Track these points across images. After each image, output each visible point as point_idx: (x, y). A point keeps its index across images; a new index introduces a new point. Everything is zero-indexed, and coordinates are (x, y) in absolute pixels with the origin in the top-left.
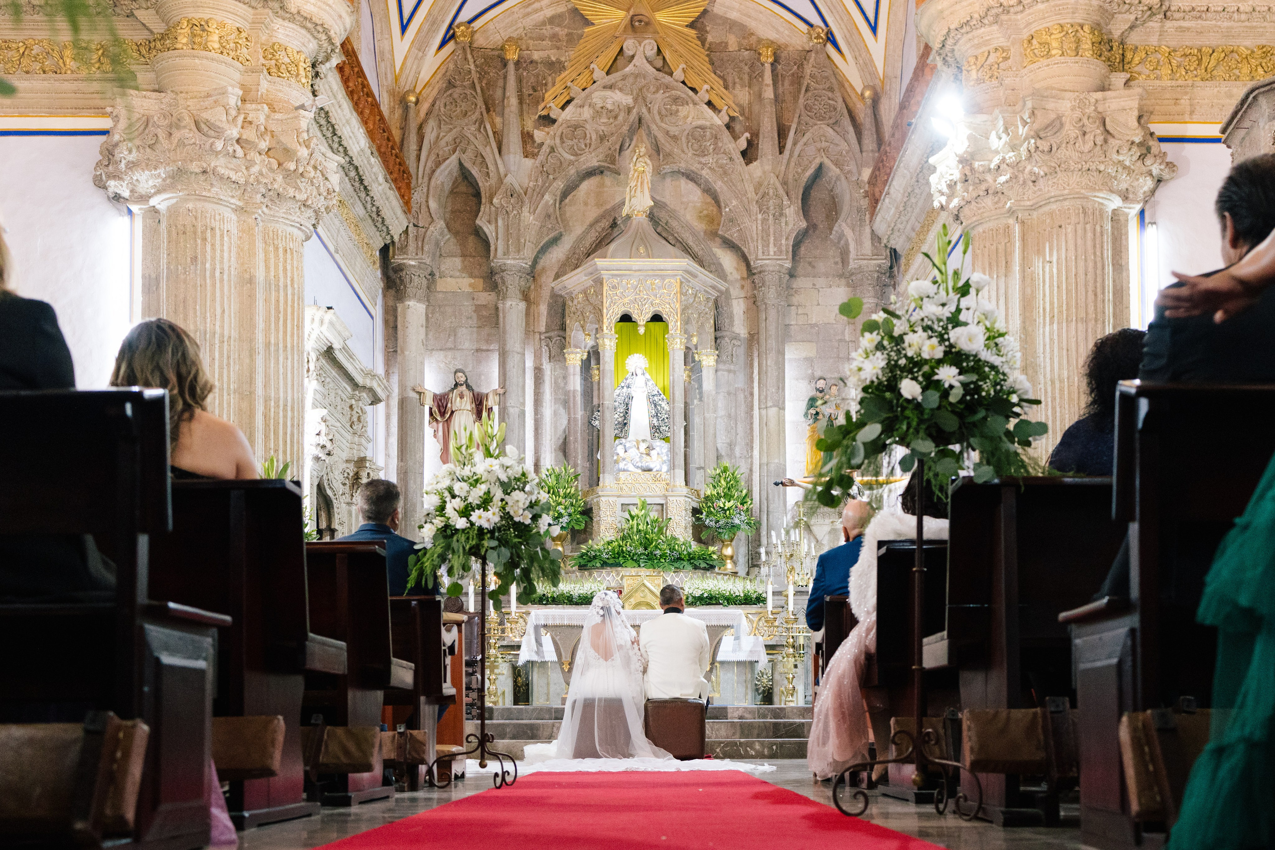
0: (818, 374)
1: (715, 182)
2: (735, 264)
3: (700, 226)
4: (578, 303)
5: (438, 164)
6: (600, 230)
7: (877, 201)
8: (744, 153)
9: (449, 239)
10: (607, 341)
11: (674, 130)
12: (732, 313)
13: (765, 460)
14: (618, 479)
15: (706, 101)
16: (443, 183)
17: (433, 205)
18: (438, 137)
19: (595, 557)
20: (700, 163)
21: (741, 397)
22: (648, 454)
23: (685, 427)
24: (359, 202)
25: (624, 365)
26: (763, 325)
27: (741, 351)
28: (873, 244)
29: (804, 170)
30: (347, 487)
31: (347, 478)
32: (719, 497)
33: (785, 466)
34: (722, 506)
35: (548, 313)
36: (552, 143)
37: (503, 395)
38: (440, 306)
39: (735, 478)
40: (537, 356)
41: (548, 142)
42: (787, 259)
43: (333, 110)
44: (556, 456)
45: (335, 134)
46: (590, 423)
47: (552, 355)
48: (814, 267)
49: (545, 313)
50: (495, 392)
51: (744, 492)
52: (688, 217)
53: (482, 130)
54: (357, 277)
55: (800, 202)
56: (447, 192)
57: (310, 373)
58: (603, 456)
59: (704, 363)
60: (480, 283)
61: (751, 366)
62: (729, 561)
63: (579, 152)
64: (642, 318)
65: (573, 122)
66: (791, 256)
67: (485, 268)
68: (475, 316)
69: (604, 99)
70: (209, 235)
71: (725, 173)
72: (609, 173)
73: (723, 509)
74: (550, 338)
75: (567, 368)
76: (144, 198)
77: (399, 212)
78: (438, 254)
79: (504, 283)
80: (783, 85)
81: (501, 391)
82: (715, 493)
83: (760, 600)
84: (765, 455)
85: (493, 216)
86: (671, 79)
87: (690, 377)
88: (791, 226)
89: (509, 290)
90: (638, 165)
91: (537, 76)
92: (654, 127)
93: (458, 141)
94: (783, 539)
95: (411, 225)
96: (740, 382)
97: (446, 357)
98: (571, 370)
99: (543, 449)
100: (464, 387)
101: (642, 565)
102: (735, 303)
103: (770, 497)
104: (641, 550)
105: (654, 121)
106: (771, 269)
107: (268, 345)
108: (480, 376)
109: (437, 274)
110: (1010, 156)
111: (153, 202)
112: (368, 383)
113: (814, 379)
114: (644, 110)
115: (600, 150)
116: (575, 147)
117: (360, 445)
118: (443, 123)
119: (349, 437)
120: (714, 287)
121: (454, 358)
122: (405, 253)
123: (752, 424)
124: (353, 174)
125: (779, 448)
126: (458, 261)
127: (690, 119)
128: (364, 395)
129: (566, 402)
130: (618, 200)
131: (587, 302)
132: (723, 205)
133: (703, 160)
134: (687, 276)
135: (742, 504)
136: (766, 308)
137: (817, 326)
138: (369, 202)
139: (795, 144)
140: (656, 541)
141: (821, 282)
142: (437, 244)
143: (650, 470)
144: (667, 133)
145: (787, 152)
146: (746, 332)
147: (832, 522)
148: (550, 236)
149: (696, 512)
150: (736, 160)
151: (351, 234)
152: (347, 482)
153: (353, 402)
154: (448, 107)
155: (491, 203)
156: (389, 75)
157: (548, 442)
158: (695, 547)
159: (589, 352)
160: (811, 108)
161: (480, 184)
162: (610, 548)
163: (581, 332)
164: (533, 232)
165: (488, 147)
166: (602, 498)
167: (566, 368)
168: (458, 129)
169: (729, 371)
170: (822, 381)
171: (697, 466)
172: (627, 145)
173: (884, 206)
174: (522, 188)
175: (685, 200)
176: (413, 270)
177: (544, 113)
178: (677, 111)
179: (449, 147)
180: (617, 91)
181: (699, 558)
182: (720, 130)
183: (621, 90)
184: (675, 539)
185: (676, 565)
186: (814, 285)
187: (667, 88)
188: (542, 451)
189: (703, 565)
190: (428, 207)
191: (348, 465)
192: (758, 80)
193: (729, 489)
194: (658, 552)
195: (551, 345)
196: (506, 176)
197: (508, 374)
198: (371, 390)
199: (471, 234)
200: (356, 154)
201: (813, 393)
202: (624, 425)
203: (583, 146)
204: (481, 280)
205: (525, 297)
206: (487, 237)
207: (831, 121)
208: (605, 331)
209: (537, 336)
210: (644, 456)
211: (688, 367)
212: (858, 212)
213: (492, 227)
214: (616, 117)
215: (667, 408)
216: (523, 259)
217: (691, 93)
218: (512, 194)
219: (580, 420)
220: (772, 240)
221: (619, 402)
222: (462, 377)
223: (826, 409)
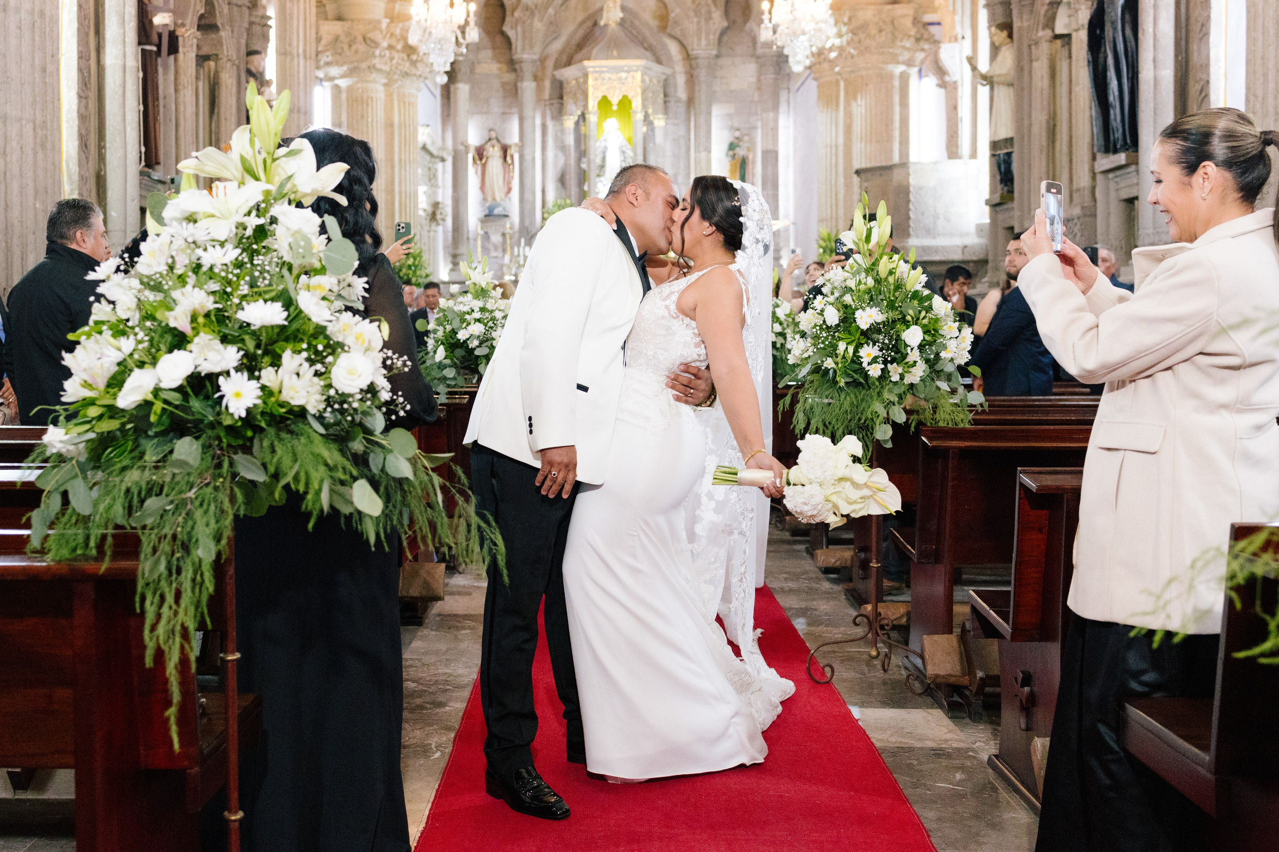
2: (678, 53)
3: (654, 23)
4: (572, 86)
6: (586, 28)
9: (483, 37)
10: (591, 112)
12: (676, 86)
21: (682, 142)
25: (602, 128)
26: (697, 92)
27: (682, 109)
30: (428, 221)
31: (428, 215)
35: (551, 89)
37: (521, 148)
38: (478, 84)
40: (544, 117)
42: (714, 48)
44: (557, 185)
46: (579, 166)
47: (554, 117)
48: (732, 50)
49: (549, 88)
50: (516, 145)
52: (646, 17)
55: (723, 9)
59: (657, 124)
60: (504, 67)
64: (615, 100)
66: (716, 46)
67: (508, 58)
68: (501, 89)
70: (370, 101)
74: (552, 104)
75: (564, 126)
76: (332, 79)
79: (521, 69)
81: (520, 144)
85: (514, 25)
87: (647, 130)
88: (716, 26)
89: (525, 74)
96: (682, 132)
97: (482, 119)
98: (567, 129)
99: (548, 180)
100: (495, 141)
102: (678, 76)
106: (703, 56)
107: (400, 160)
108: (506, 134)
109: (477, 64)
110: (837, 42)
111: (337, 82)
113: (732, 129)
117: (435, 192)
120: (664, 73)
121: (488, 120)
123: (689, 160)
126: (489, 53)
129: (563, 148)
130: (598, 6)
131: (577, 87)
132: (670, 11)
134: (646, 71)
136: (699, 81)
137: (735, 92)
141: (738, 60)
146: (686, 96)
148: (552, 35)
152: (427, 217)
153: (431, 165)
155: (513, 15)
157: (551, 176)
159: (579, 117)
161: (505, 2)
163: (573, 103)
164: (541, 35)
169: (674, 124)
170: (738, 131)
174: (533, 4)
175: (644, 5)
186: (733, 62)
191: (428, 207)
195: (553, 108)
197: (525, 131)
199: (499, 35)
201: (732, 139)
202: (602, 166)
204: (505, 65)
205: (536, 78)
206: (510, 38)
208: (590, 107)
209: (544, 104)
211: (646, 124)
213: (513, 32)
215: (632, 153)
216: (535, 53)
218: (527, 8)
219: (572, 161)
220: (703, 36)
221: (599, 151)
222: (493, 135)
223: (740, 152)
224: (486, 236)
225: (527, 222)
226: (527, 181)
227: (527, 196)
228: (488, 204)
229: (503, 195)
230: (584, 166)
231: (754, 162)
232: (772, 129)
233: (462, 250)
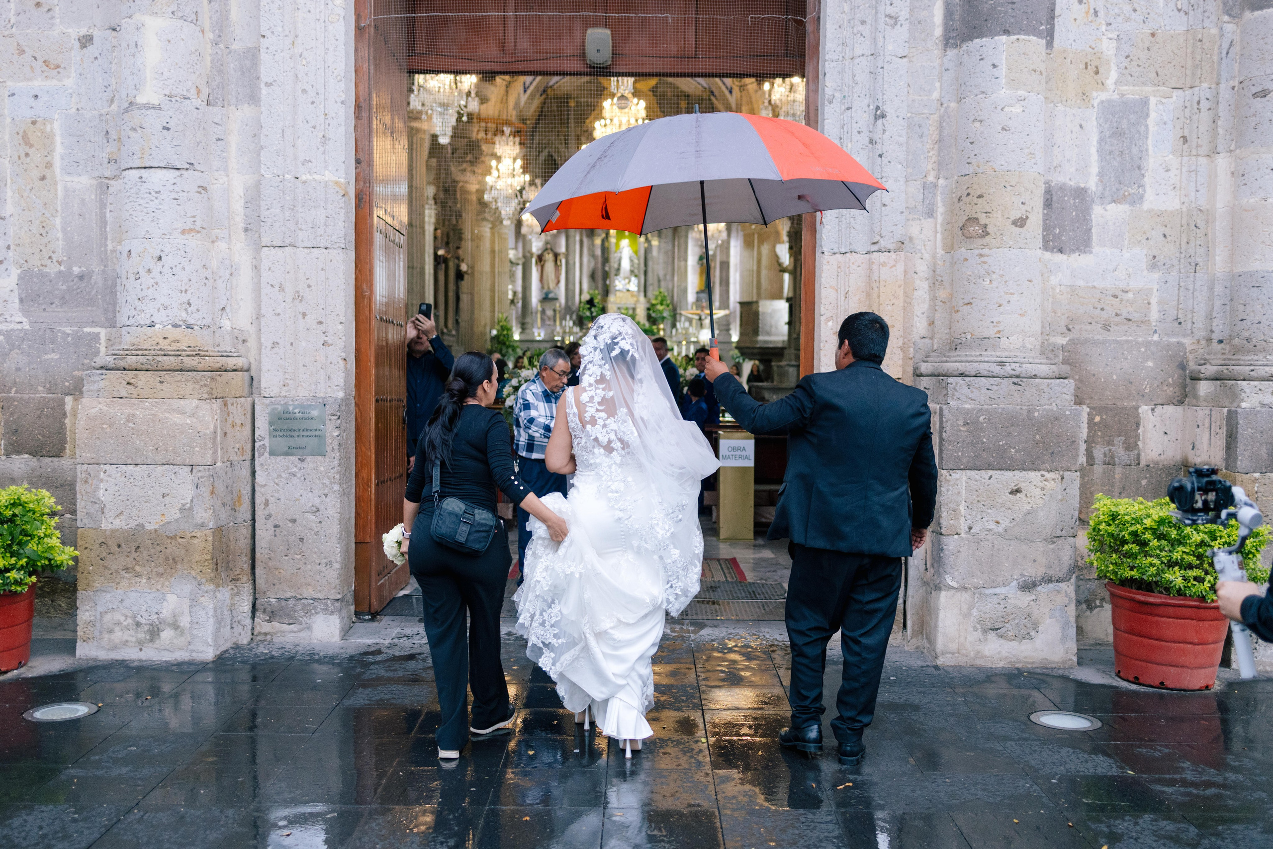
13: (679, 284)
21: (670, 254)
22: (629, 283)
23: (645, 271)
25: (619, 243)
32: (658, 304)
33: (687, 286)
34: (659, 308)
37: (567, 256)
39: (666, 295)
40: (581, 235)
44: (588, 279)
46: (604, 266)
50: (563, 254)
51: (669, 301)
59: (653, 244)
61: (674, 243)
81: (566, 253)
82: (656, 302)
87: (647, 250)
96: (670, 247)
98: (596, 244)
99: (583, 278)
100: (550, 250)
103: (681, 300)
121: (546, 236)
123: (674, 266)
125: (685, 279)
129: (592, 255)
135: (668, 306)
143: (629, 291)
149: (649, 309)
157: (585, 273)
166: (609, 305)
167: (593, 244)
169: (665, 242)
171: (649, 289)
193: (663, 300)
195: (587, 234)
197: (569, 244)
202: (618, 269)
210: (627, 284)
215: (637, 262)
219: (600, 266)
221: (617, 259)
222: (549, 246)
224: (543, 312)
225: (570, 303)
226: (571, 277)
227: (570, 286)
228: (545, 291)
229: (555, 287)
230: (607, 269)
231: (715, 268)
233: (528, 320)
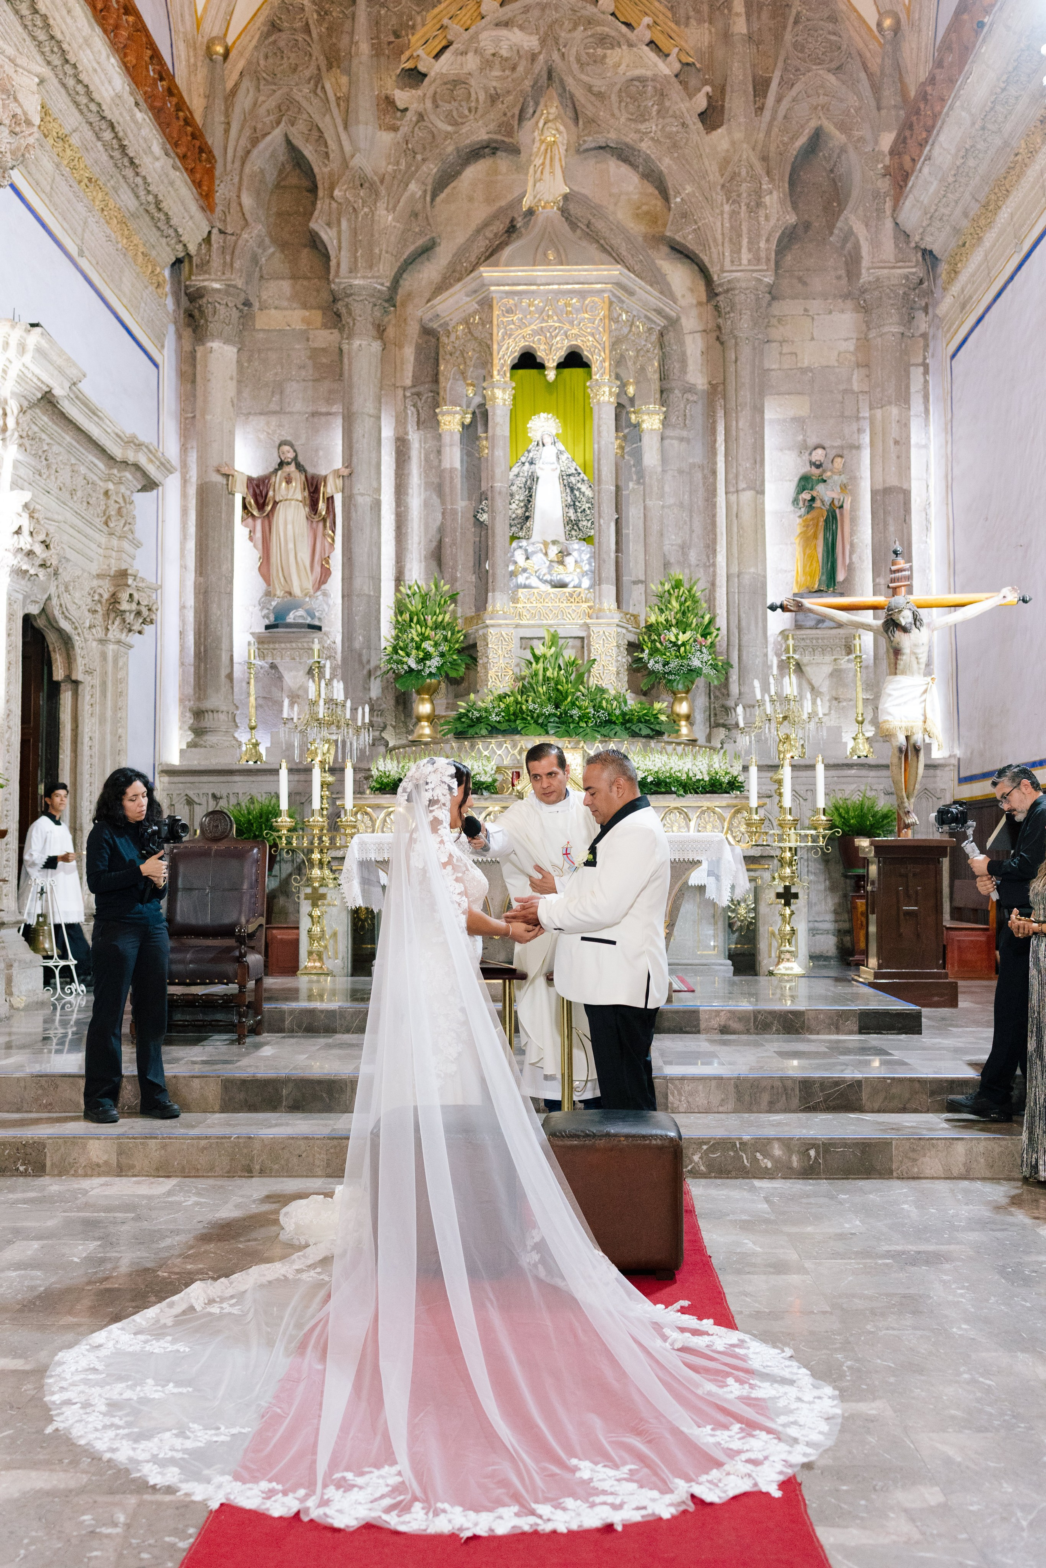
0: (813, 441)
1: (660, 160)
2: (688, 283)
4: (457, 338)
5: (255, 142)
6: (491, 236)
7: (906, 177)
8: (702, 115)
9: (273, 254)
10: (498, 393)
11: (599, 85)
12: (684, 353)
13: (735, 570)
14: (515, 600)
15: (647, 40)
16: (262, 171)
17: (247, 201)
18: (255, 104)
19: (479, 720)
20: (637, 131)
21: (698, 476)
22: (561, 563)
23: (617, 521)
24: (125, 186)
25: (525, 431)
26: (732, 369)
27: (697, 411)
28: (897, 246)
29: (793, 139)
30: (99, 616)
31: (100, 601)
32: (668, 626)
33: (765, 577)
34: (673, 639)
35: (416, 359)
36: (421, 108)
37: (348, 477)
38: (259, 351)
39: (693, 597)
40: (400, 422)
41: (414, 107)
42: (767, 270)
43: (58, 17)
44: (427, 567)
45: (67, 61)
46: (475, 516)
47: (422, 419)
48: (805, 284)
49: (412, 359)
50: (338, 473)
51: (707, 618)
52: (620, 216)
53: (319, 91)
54: (125, 301)
55: (787, 185)
56: (270, 186)
57: (8, 433)
58: (493, 566)
59: (644, 426)
60: (317, 316)
61: (713, 431)
62: (683, 723)
63: (460, 120)
64: (551, 358)
65: (451, 78)
66: (773, 266)
67: (325, 295)
68: (309, 363)
69: (497, 41)
71: (675, 145)
72: (504, 154)
73: (675, 644)
74: (418, 394)
75: (440, 435)
77: (194, 207)
78: (257, 275)
79: (350, 313)
80: (759, 18)
81: (346, 472)
82: (662, 619)
83: (734, 786)
84: (736, 562)
85: (334, 217)
86: (595, 10)
87: (622, 448)
88: (773, 222)
89: (358, 324)
90: (546, 133)
91: (400, 15)
92: (570, 81)
93: (284, 108)
94: (773, 693)
95: (215, 231)
96: (698, 456)
97: (268, 423)
98: (446, 439)
99: (409, 555)
100: (292, 467)
101: (552, 732)
102: (688, 339)
103: (744, 623)
104: (549, 709)
105: (571, 72)
106: (744, 285)
108: (317, 451)
109: (256, 305)
112: (131, 456)
113: (805, 448)
114: (556, 56)
115: (492, 116)
116: (455, 113)
117: (120, 551)
118: (262, 82)
119: (103, 539)
120: (659, 312)
121: (280, 426)
122: (206, 272)
123: (714, 516)
124: (108, 135)
125: (756, 551)
126: (286, 286)
127: (623, 67)
128: (128, 475)
129: (440, 487)
130: (517, 189)
131: (469, 336)
132: (671, 193)
133: (642, 127)
134: (620, 293)
135: (704, 636)
136: (736, 344)
137: (811, 371)
138: (141, 188)
139: (779, 100)
140: (573, 694)
141: (815, 305)
142: (255, 260)
143: (564, 585)
144: (590, 89)
145: (767, 114)
146: (705, 381)
147: (835, 660)
148: (417, 244)
149: (633, 647)
150: (691, 126)
151: (108, 231)
152: (99, 608)
153: (111, 486)
154: (271, 60)
155: (332, 197)
156: (187, 17)
157: (415, 546)
158: (632, 703)
159: (474, 413)
160: (803, 47)
161: (316, 170)
162: (502, 706)
163: (461, 382)
164: (393, 238)
165: (328, 118)
166: (491, 630)
167: (439, 437)
168: (285, 89)
169: (682, 439)
170: (820, 451)
171: (633, 579)
172: (531, 111)
173: (920, 182)
174: (376, 173)
175: (615, 190)
176: (217, 297)
177: (409, 65)
178: (605, 56)
179: (271, 117)
180: (516, 30)
181: (639, 721)
182: (669, 83)
183: (521, 28)
184: (601, 690)
185: (604, 731)
186: (806, 310)
187: (589, 23)
188: (407, 559)
189: (645, 731)
190: (240, 205)
191: (101, 582)
192: (722, 13)
193: (684, 613)
194: (575, 712)
195: (419, 404)
196: (353, 156)
197: (356, 446)
198: (137, 467)
199: (305, 246)
200: (108, 100)
201: (806, 469)
202: (525, 519)
203: (466, 112)
204: (319, 313)
205: (380, 331)
206: (326, 249)
207: (833, 65)
208: (496, 377)
209: (400, 392)
210: (555, 565)
211: (621, 434)
212: (875, 198)
213: (333, 233)
214: (514, 69)
215: (589, 493)
216: (378, 277)
217: (624, 29)
218: (362, 182)
219: (460, 507)
220: (745, 242)
221: (520, 484)
222: (289, 453)
223: (826, 493)
224: (272, 673)
225: (359, 641)
227: (361, 583)
228: (274, 603)
229: (309, 585)
230: (484, 517)
232: (896, 442)
233: (217, 700)
